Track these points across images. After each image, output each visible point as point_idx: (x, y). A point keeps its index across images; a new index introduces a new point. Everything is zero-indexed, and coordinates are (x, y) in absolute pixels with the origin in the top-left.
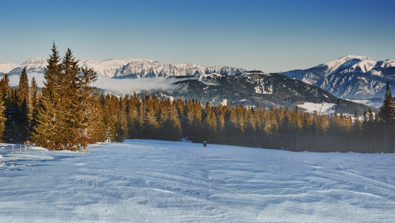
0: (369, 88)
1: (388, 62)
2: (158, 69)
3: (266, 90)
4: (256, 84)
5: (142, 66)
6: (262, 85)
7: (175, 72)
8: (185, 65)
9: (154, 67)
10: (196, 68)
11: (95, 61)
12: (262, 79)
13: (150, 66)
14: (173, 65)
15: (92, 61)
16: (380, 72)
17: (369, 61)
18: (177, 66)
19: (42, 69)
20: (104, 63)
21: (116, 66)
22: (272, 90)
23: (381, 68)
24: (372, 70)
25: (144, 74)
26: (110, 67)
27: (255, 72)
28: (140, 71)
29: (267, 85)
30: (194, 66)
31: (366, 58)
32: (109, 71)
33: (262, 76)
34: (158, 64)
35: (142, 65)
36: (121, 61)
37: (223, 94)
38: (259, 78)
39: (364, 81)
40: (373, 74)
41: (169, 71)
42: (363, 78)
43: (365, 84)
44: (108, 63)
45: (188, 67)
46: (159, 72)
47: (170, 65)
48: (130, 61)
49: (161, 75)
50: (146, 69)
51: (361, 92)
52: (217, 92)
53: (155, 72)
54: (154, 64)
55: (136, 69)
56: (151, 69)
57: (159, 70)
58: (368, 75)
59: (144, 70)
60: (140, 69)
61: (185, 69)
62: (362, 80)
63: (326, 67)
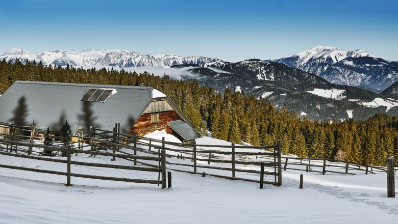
0: (344, 77)
1: (357, 52)
2: (136, 60)
3: (268, 78)
4: (257, 72)
5: (121, 57)
6: (263, 72)
7: (153, 62)
8: (163, 55)
9: (133, 57)
10: (173, 58)
11: (74, 52)
12: (263, 68)
13: (128, 57)
14: (151, 56)
15: (70, 52)
16: (352, 62)
17: (339, 52)
18: (154, 57)
19: (22, 60)
20: (83, 54)
21: (95, 56)
22: (273, 78)
23: (351, 58)
24: (344, 59)
25: (122, 64)
26: (89, 58)
27: (255, 60)
28: (119, 61)
29: (268, 73)
30: (172, 57)
31: (335, 48)
32: (88, 62)
33: (262, 64)
34: (136, 55)
35: (121, 55)
36: (99, 52)
37: (234, 81)
38: (260, 66)
39: (338, 71)
40: (345, 63)
41: (147, 61)
42: (337, 68)
43: (341, 74)
44: (86, 53)
45: (166, 57)
46: (137, 62)
47: (148, 56)
48: (107, 52)
49: (140, 66)
50: (124, 60)
51: (337, 81)
52: (229, 79)
53: (134, 63)
54: (132, 55)
55: (115, 60)
56: (130, 59)
57: (138, 60)
58: (340, 64)
59: (123, 61)
60: (119, 59)
61: (163, 59)
62: (336, 69)
63: (298, 57)
